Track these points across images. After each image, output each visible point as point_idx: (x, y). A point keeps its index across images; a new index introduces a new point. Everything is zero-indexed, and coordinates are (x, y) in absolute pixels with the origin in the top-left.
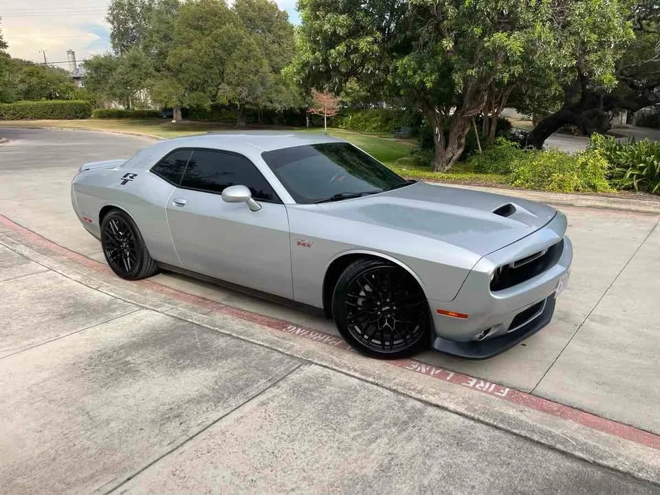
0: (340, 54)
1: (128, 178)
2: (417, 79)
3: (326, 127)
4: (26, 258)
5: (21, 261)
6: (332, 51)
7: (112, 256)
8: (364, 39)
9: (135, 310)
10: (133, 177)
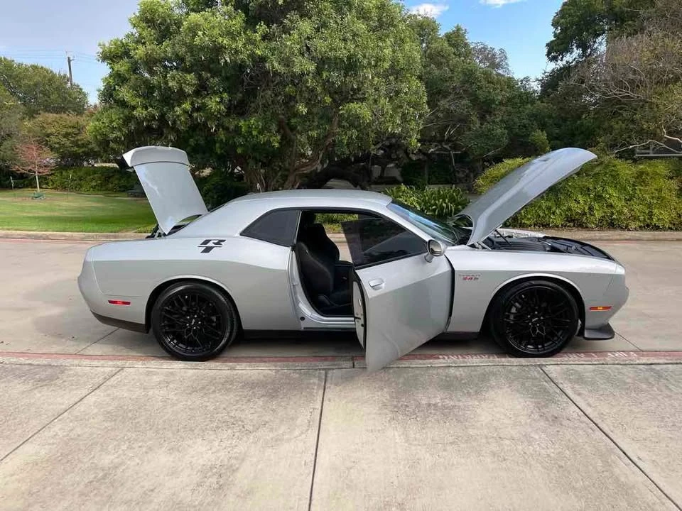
1: (210, 244)
2: (262, 139)
3: (38, 186)
4: (45, 365)
5: (50, 370)
6: (177, 109)
7: (172, 340)
8: (211, 98)
9: (323, 372)
10: (219, 243)
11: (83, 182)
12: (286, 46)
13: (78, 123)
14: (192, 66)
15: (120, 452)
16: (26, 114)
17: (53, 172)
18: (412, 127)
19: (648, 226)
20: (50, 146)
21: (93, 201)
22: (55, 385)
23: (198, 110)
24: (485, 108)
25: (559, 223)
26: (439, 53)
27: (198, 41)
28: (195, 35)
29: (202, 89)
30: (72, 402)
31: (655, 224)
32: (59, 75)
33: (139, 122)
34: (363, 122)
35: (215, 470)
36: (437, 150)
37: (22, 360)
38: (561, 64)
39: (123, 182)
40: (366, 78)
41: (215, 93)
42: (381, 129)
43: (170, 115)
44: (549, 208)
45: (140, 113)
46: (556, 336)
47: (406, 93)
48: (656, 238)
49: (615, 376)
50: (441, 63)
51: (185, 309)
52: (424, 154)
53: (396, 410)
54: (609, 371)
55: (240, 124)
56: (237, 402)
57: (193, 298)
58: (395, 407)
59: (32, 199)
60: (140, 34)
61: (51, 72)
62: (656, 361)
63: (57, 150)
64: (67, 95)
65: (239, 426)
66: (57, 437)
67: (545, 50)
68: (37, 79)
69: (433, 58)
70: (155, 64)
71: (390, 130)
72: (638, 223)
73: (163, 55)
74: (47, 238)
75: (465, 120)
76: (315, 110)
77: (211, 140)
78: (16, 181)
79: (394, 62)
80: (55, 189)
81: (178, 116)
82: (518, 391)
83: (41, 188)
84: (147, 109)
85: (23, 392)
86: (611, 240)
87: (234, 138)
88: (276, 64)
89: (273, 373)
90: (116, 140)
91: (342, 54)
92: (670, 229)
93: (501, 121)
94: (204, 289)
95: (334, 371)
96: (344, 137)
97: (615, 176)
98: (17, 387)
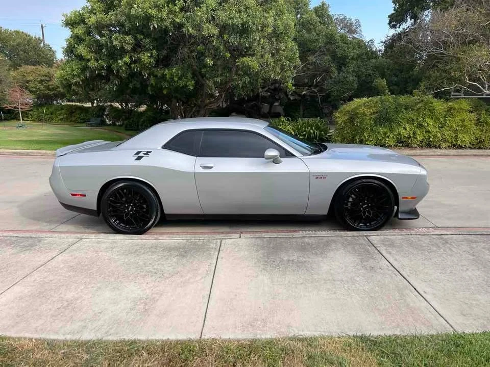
0: (126, 63)
1: (141, 154)
2: (181, 83)
3: (21, 119)
4: (28, 237)
5: (31, 240)
6: (119, 61)
7: (115, 221)
8: (144, 54)
9: (219, 241)
10: (147, 153)
11: (53, 116)
12: (198, 16)
13: (49, 73)
14: (130, 30)
15: (79, 290)
16: (12, 66)
17: (32, 108)
18: (288, 75)
19: (454, 146)
20: (29, 90)
21: (62, 130)
22: (35, 249)
23: (135, 62)
24: (342, 62)
25: (392, 143)
26: (309, 22)
27: (134, 12)
28: (132, 7)
29: (138, 47)
30: (46, 260)
31: (459, 145)
32: (35, 38)
33: (92, 71)
34: (253, 71)
35: (142, 301)
36: (308, 93)
37: (11, 234)
38: (399, 30)
39: (82, 116)
40: (255, 39)
41: (147, 50)
42: (266, 76)
43: (114, 66)
44: (385, 133)
45: (92, 64)
46: (379, 217)
47: (284, 51)
48: (459, 154)
49: (416, 242)
50: (311, 29)
51: (124, 199)
52: (299, 95)
53: (266, 263)
54: (412, 239)
55: (165, 73)
56: (159, 260)
57: (130, 192)
58: (266, 262)
59: (17, 128)
60: (93, 7)
61: (29, 35)
62: (445, 233)
63: (34, 93)
64: (41, 53)
65: (160, 274)
66: (36, 282)
67: (388, 20)
68: (18, 41)
69: (304, 25)
70: (103, 28)
71: (272, 77)
72: (447, 144)
73: (108, 22)
74: (28, 154)
75: (327, 71)
76: (219, 63)
77: (144, 84)
78: (5, 115)
79: (275, 28)
80: (34, 121)
81: (121, 67)
82: (349, 252)
83: (23, 120)
84: (98, 61)
85: (13, 254)
86: (428, 156)
87: (161, 82)
88: (190, 29)
89: (184, 241)
90: (76, 84)
91: (238, 22)
92: (470, 148)
93: (353, 71)
94: (137, 185)
95: (227, 240)
96: (240, 82)
97: (431, 111)
98: (9, 251)
